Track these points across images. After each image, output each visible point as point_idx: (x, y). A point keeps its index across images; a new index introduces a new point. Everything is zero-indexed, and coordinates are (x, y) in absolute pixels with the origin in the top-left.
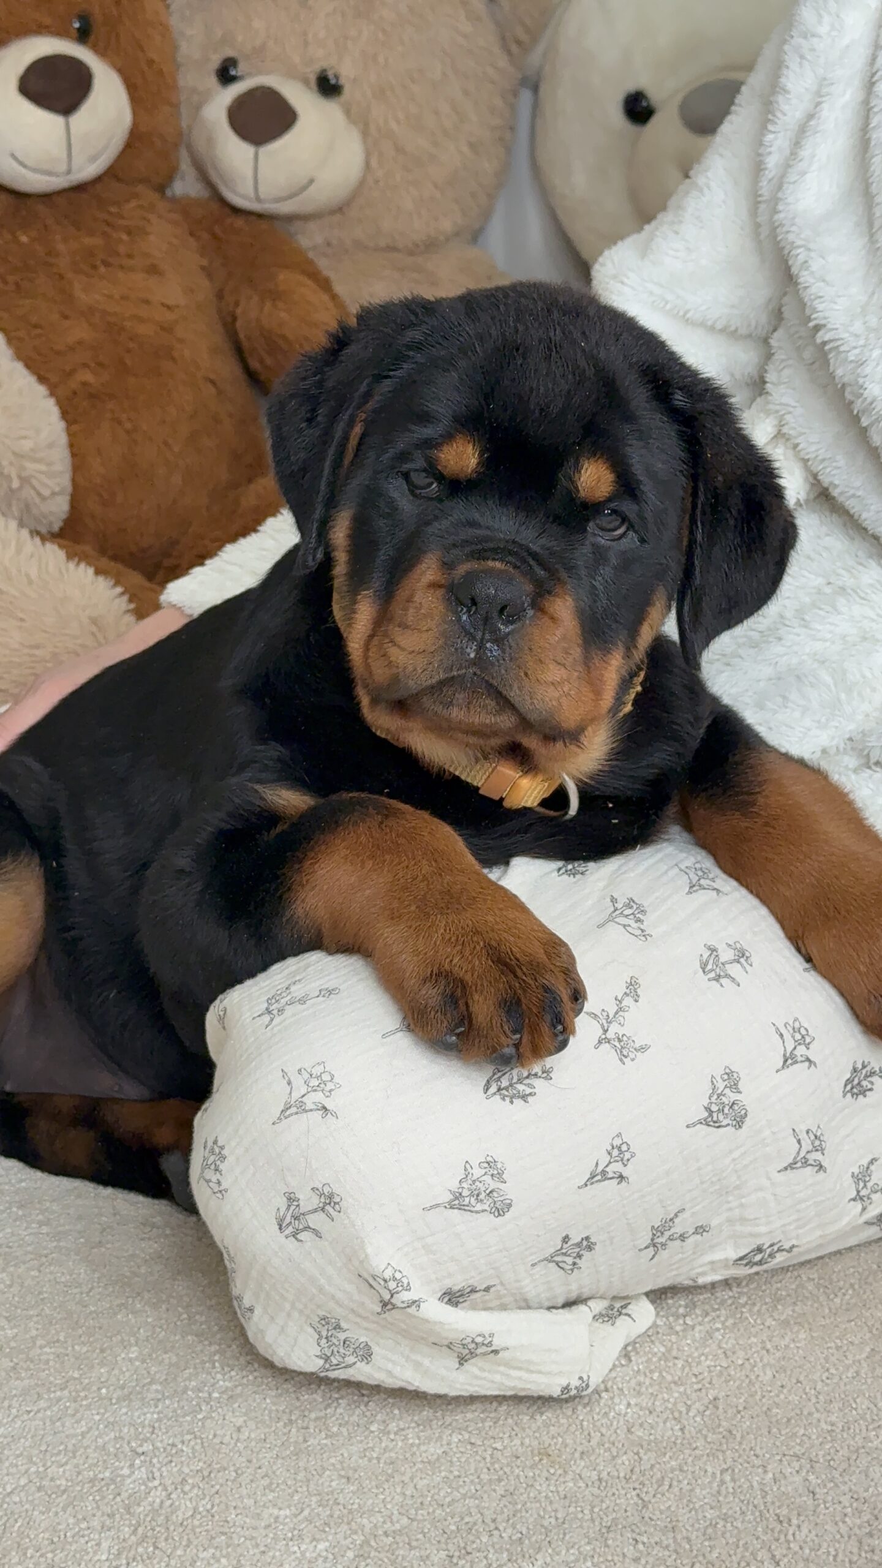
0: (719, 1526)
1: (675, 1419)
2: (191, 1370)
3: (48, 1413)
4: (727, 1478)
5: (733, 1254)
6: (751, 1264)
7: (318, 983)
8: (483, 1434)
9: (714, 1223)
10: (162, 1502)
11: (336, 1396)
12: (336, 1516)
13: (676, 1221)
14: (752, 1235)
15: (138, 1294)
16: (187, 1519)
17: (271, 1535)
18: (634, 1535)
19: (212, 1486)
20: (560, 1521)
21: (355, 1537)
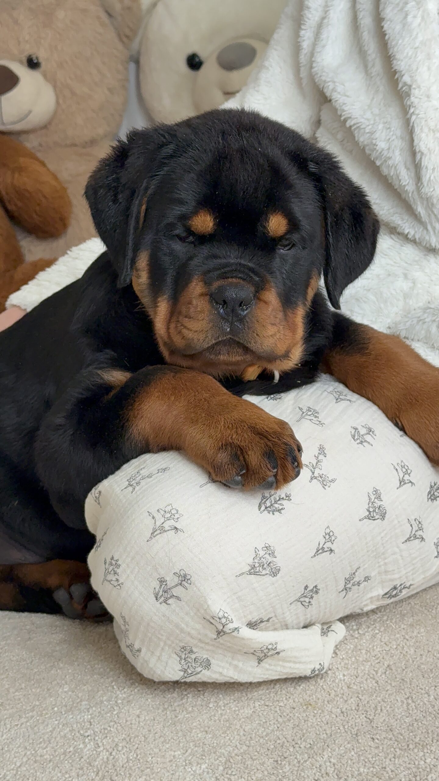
0: (415, 725)
1: (371, 678)
2: (102, 692)
3: (28, 724)
4: (410, 701)
5: (382, 592)
6: (391, 597)
7: (155, 467)
8: (271, 699)
9: (373, 574)
10: (108, 758)
11: (185, 693)
12: (206, 750)
13: (356, 574)
14: (392, 580)
15: (60, 660)
16: (125, 764)
17: (174, 765)
18: (371, 736)
19: (134, 745)
20: (329, 735)
21: (220, 759)
